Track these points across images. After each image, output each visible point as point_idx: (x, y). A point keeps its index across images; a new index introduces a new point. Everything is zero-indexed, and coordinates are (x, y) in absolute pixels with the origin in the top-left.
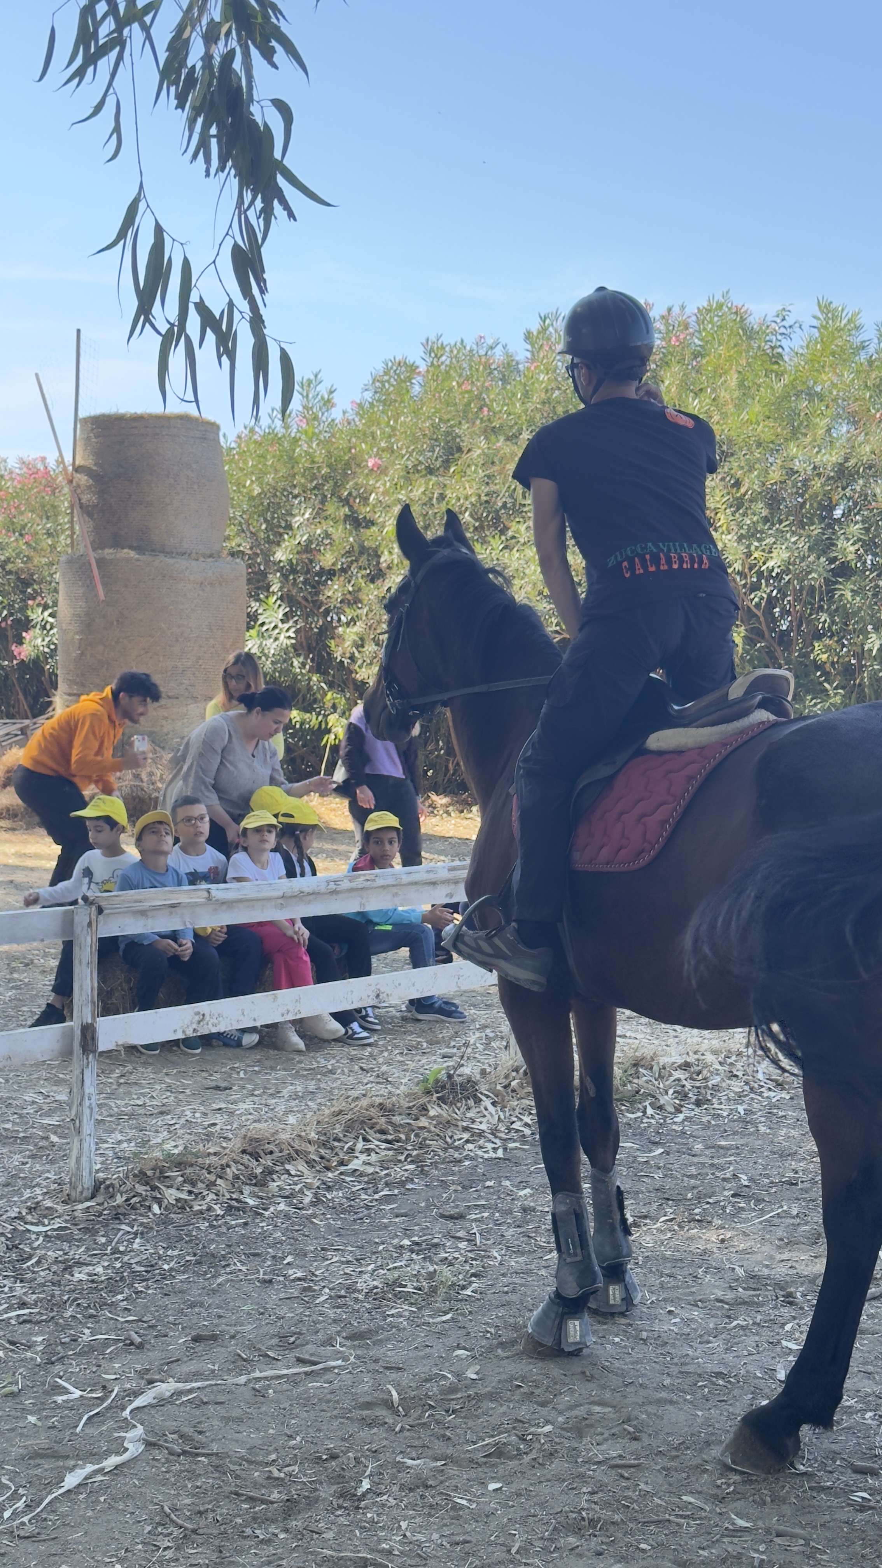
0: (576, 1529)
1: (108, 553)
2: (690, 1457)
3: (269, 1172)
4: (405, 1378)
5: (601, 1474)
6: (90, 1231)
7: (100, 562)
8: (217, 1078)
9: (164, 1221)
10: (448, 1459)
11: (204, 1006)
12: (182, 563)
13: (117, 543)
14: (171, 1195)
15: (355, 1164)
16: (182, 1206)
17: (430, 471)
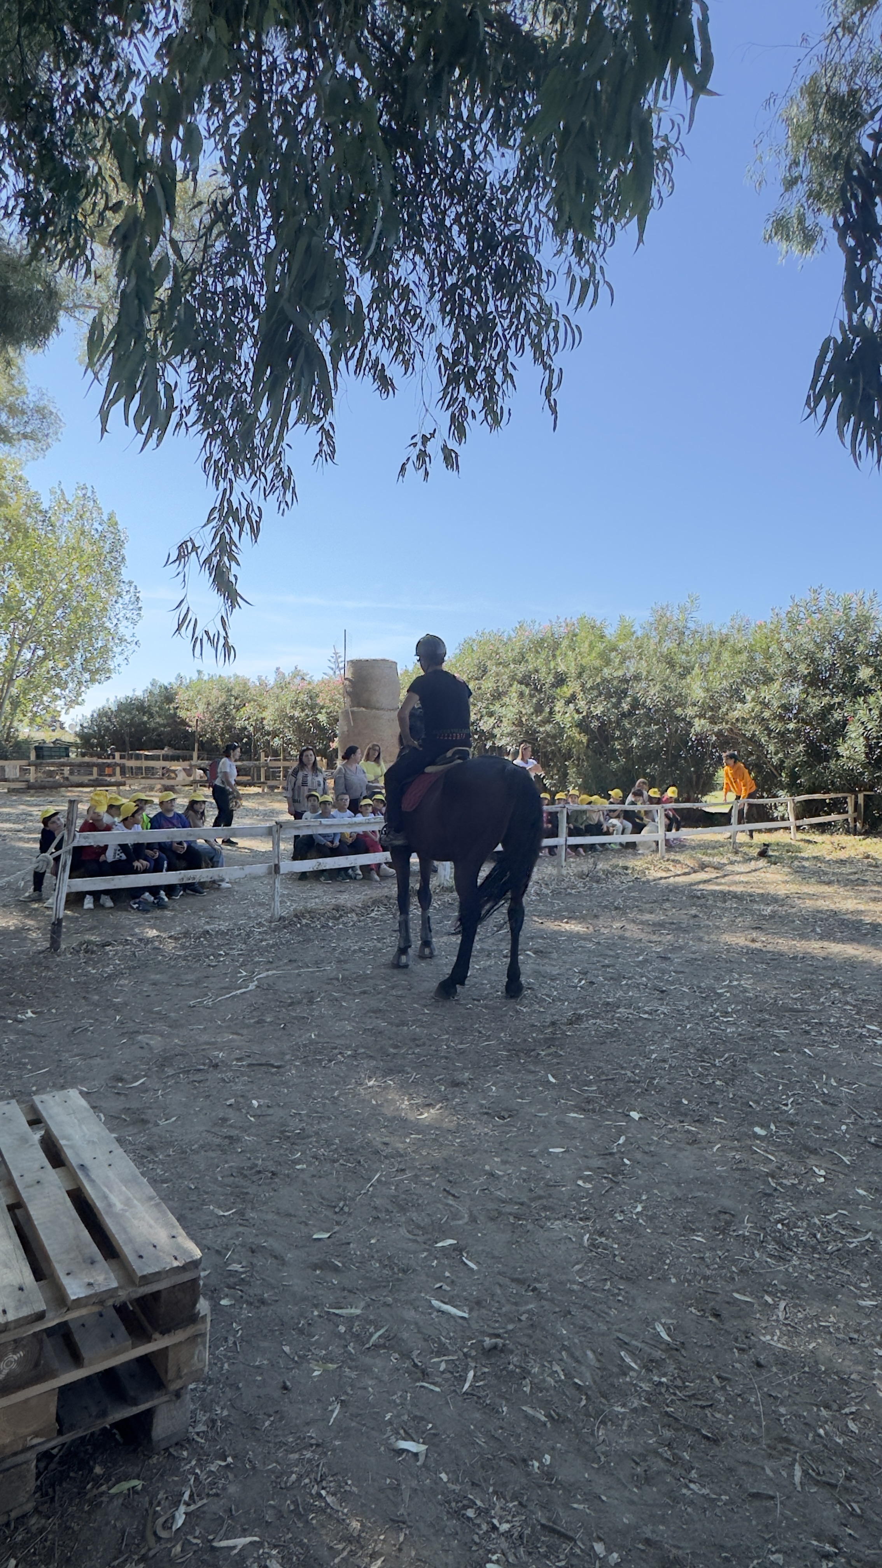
0: (374, 1012)
1: (355, 709)
2: (424, 995)
3: (341, 916)
4: (346, 973)
5: (391, 998)
6: (274, 931)
7: (353, 712)
8: (342, 889)
9: (300, 929)
10: (348, 994)
11: (320, 860)
12: (382, 712)
13: (359, 706)
14: (304, 921)
15: (372, 915)
16: (307, 925)
17: (477, 679)
